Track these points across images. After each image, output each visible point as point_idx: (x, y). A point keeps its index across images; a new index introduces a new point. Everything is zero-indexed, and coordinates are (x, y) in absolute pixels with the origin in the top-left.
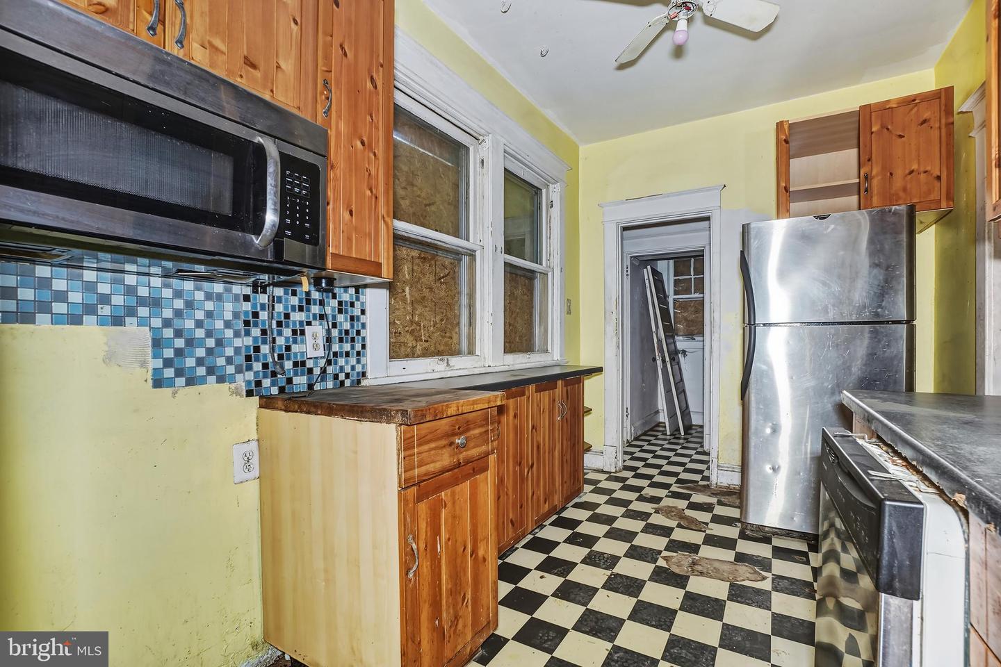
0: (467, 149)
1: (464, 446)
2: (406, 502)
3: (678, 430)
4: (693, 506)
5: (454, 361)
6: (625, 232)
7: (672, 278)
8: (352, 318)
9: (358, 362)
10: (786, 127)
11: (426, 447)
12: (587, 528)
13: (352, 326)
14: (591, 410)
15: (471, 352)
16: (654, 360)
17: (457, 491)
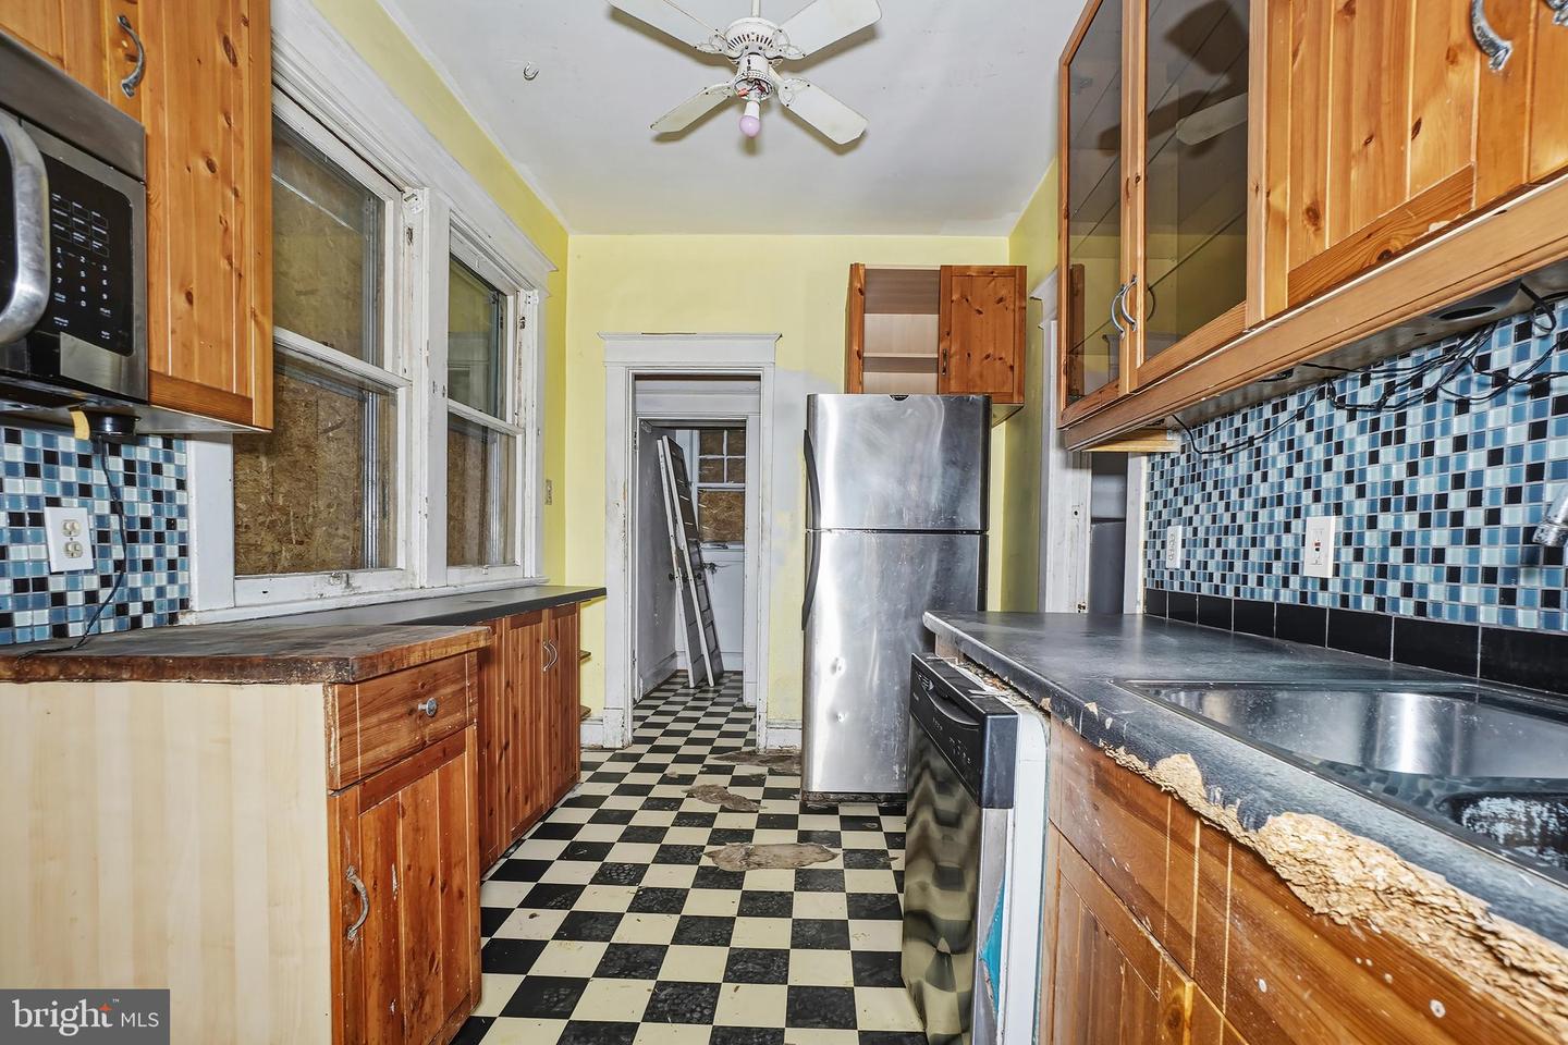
0: (380, 204)
1: (434, 714)
2: (344, 812)
3: (705, 679)
4: (737, 781)
5: (360, 579)
6: (637, 382)
7: (697, 457)
8: (157, 496)
9: (172, 580)
10: (862, 272)
11: (374, 720)
12: (591, 834)
13: (158, 512)
14: (590, 654)
15: (384, 564)
16: (672, 577)
17: (420, 789)
